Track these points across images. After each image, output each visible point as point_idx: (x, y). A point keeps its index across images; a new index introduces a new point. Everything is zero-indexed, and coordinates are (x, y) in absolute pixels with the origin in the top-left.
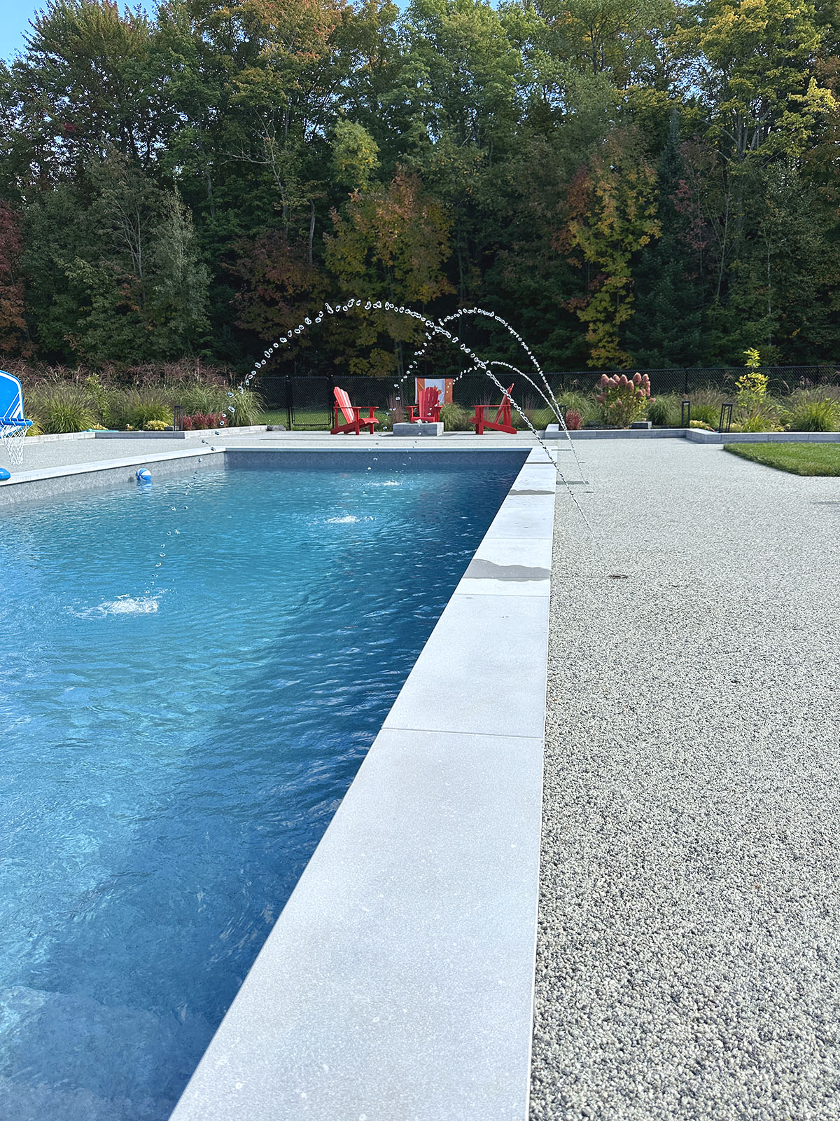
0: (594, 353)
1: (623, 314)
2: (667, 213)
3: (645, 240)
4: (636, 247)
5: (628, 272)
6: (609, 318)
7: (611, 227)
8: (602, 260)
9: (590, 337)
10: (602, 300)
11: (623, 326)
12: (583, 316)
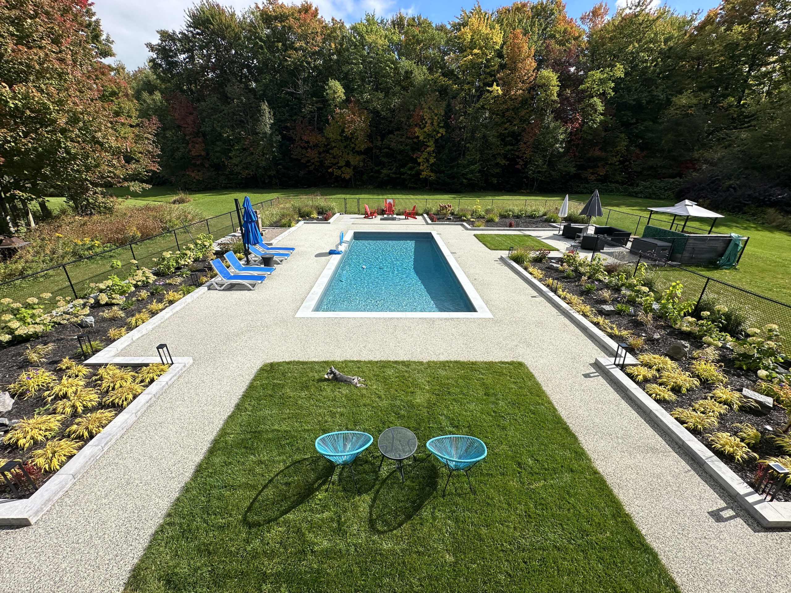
0: (423, 173)
1: (432, 161)
2: (447, 126)
3: (439, 135)
4: (437, 137)
5: (434, 146)
6: (428, 161)
7: (429, 129)
8: (425, 141)
9: (421, 168)
10: (425, 155)
11: (432, 165)
12: (419, 160)
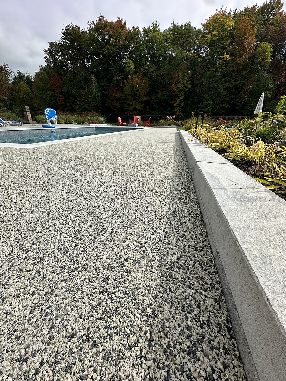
0: (176, 113)
4: (186, 91)
5: (184, 96)
6: (179, 106)
7: (181, 86)
8: (178, 93)
10: (178, 102)
11: (182, 108)
12: (174, 105)
